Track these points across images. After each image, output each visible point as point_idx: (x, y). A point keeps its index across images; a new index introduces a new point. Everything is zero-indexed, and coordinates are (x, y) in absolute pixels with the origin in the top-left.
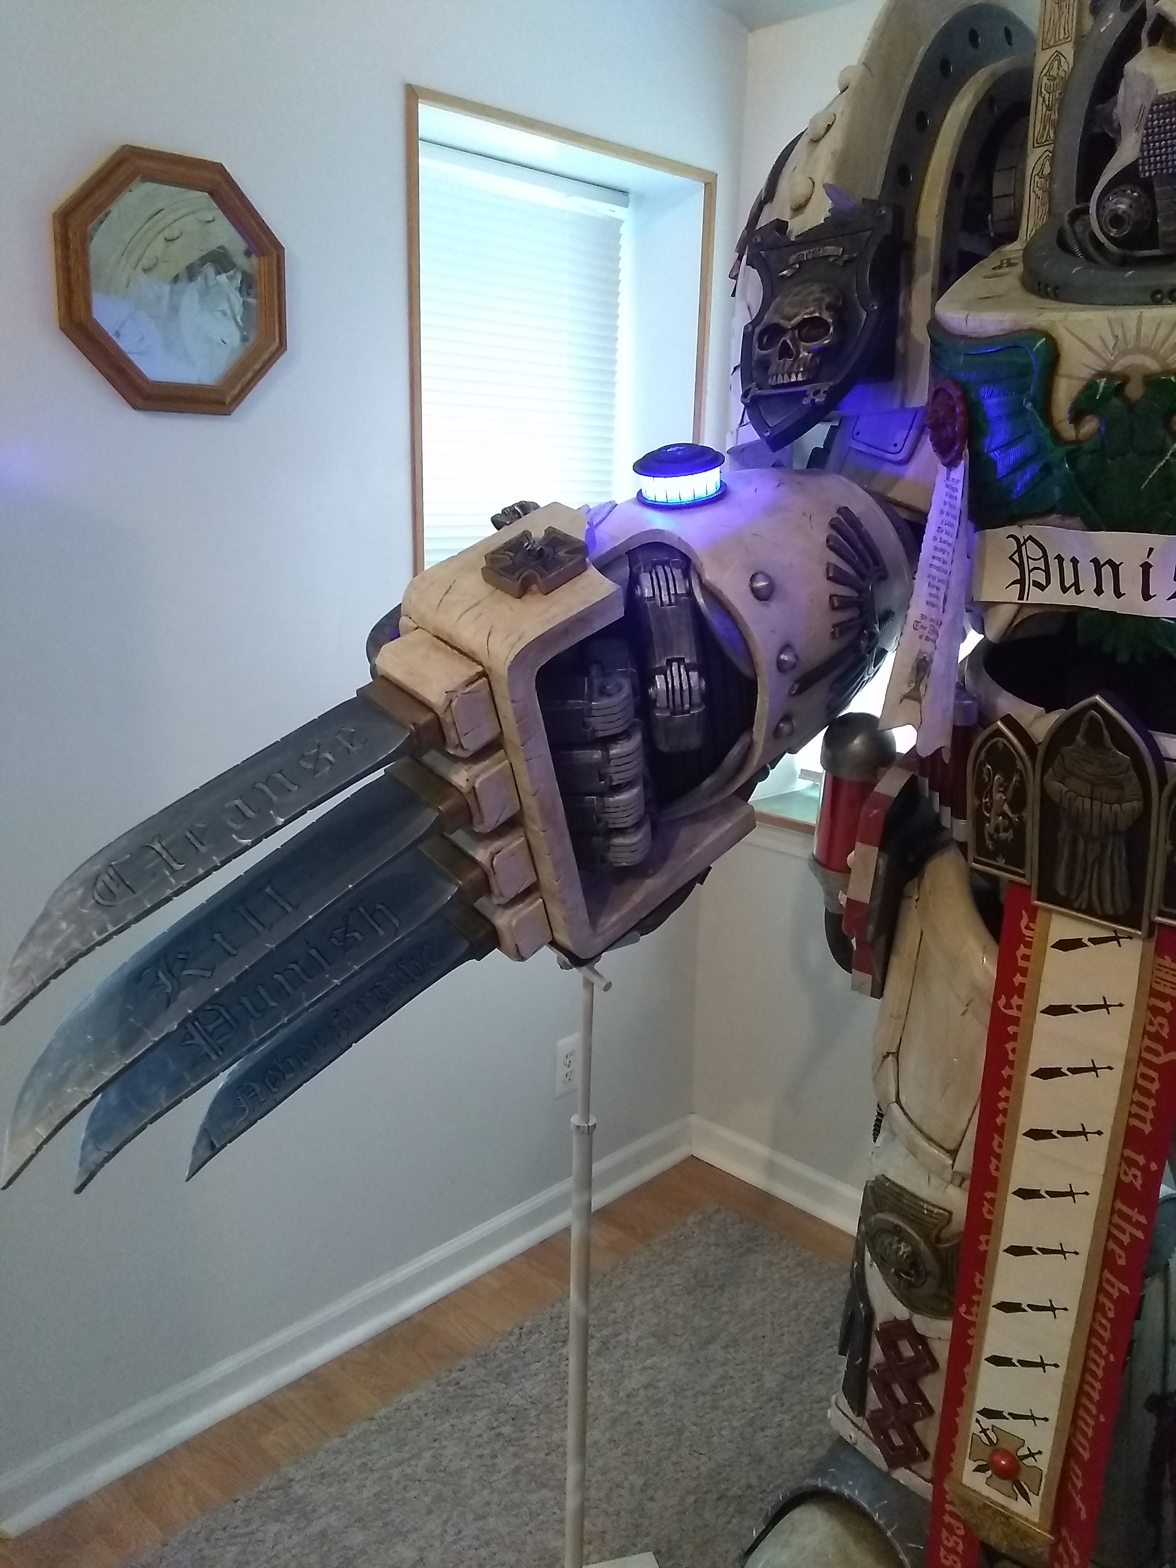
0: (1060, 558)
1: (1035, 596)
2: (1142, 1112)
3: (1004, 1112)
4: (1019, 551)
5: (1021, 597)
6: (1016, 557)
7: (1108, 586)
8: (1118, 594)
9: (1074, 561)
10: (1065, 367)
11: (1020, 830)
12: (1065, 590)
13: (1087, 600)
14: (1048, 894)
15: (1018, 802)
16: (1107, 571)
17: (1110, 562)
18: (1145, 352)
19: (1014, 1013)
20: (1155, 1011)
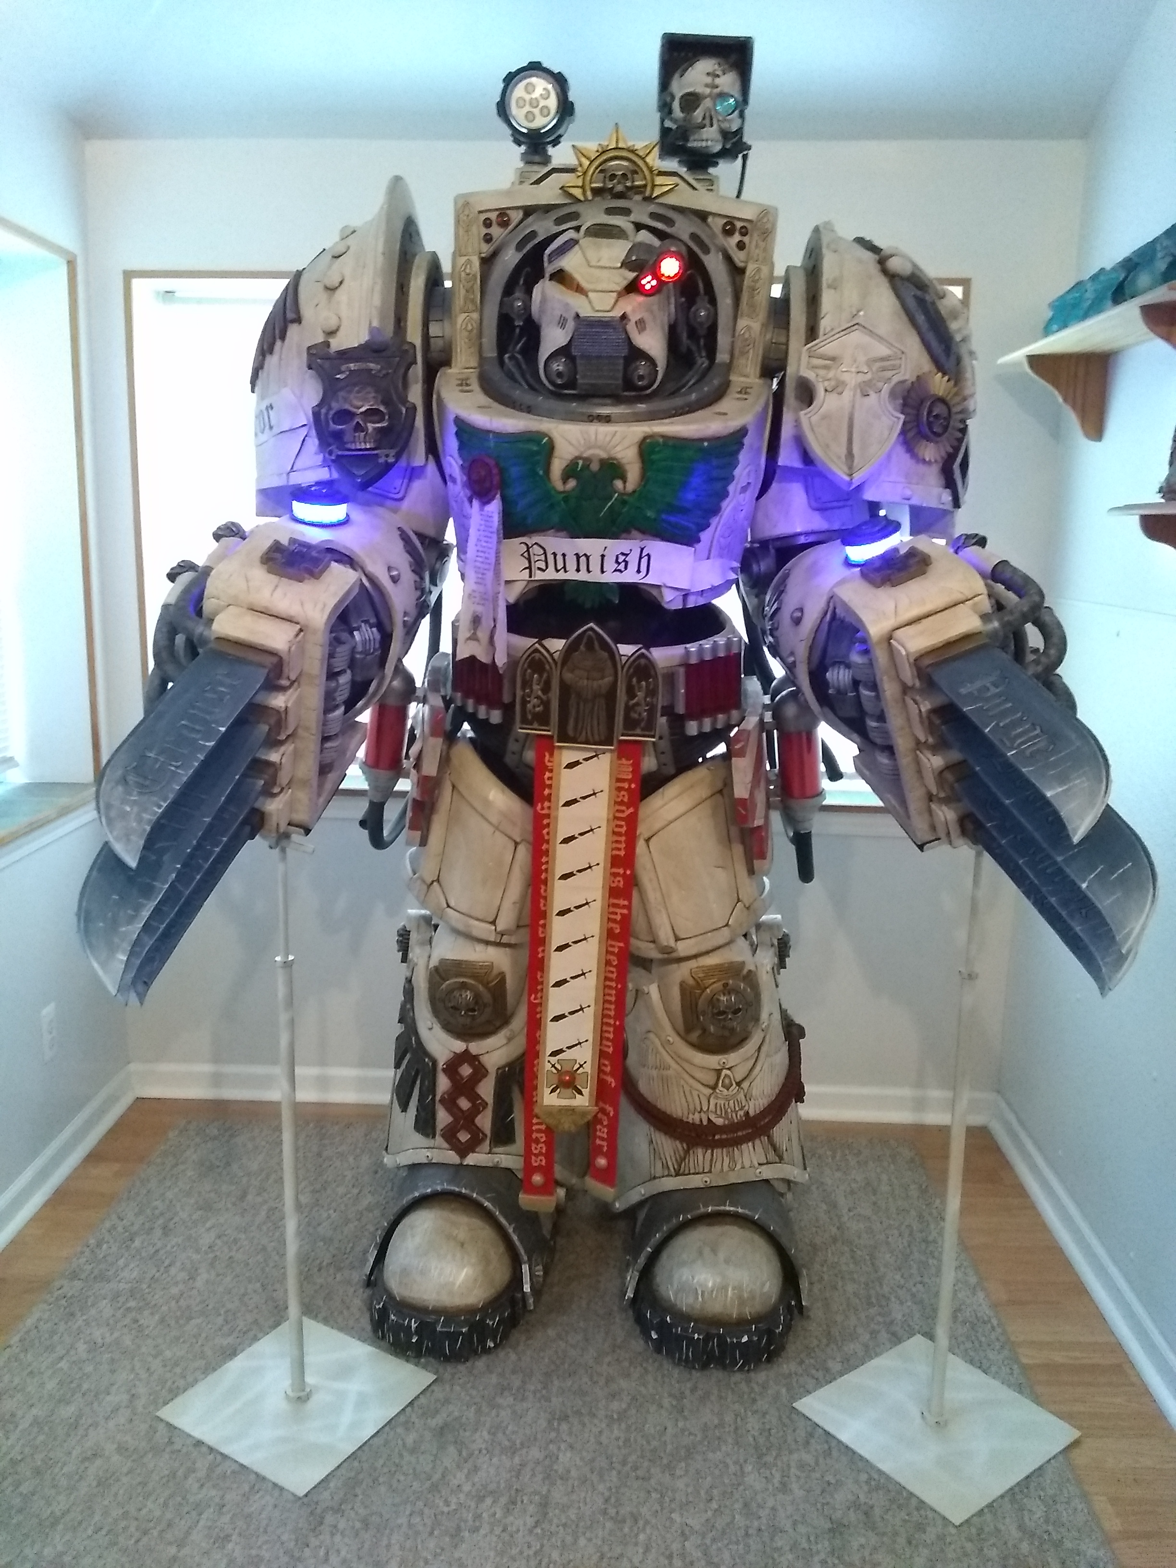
0: (555, 554)
1: (539, 576)
2: (619, 846)
3: (546, 870)
4: (528, 551)
5: (530, 576)
6: (526, 555)
7: (583, 567)
8: (589, 571)
9: (564, 555)
10: (557, 453)
11: (546, 704)
12: (557, 571)
13: (572, 575)
14: (564, 737)
15: (546, 689)
16: (583, 560)
17: (585, 555)
18: (600, 447)
19: (545, 812)
20: (619, 789)
